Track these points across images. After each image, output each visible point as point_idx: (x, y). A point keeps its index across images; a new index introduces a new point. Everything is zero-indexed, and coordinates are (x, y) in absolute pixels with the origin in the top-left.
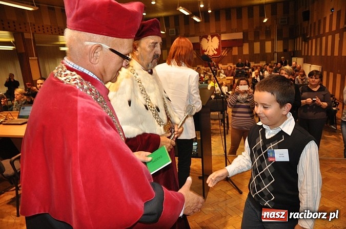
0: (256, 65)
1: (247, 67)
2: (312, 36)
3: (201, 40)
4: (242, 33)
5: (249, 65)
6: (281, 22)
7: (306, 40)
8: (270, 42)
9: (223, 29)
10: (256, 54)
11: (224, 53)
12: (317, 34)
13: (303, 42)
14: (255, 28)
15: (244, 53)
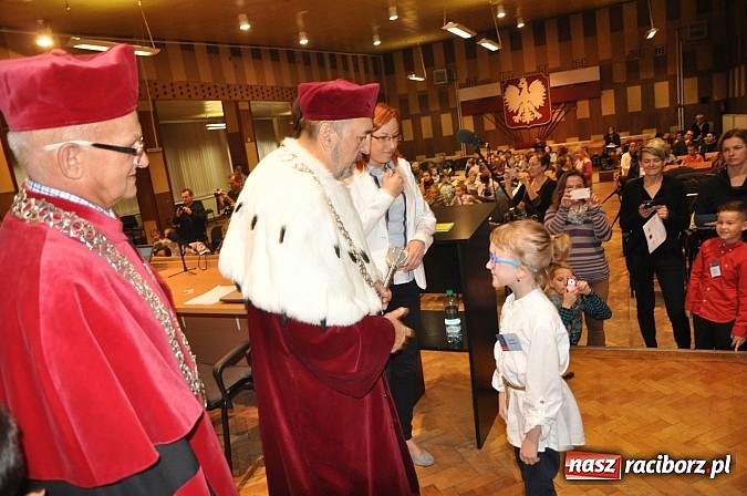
1: (611, 146)
3: (504, 89)
4: (598, 68)
6: (693, 34)
8: (666, 83)
9: (554, 62)
10: (632, 113)
11: (557, 115)
14: (627, 54)
15: (604, 114)
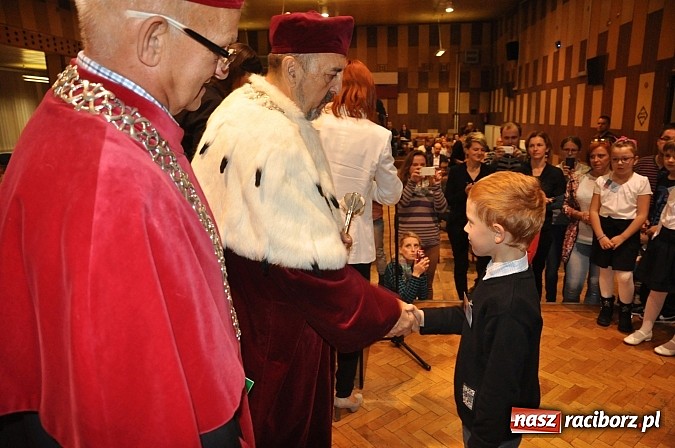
0: (421, 135)
1: (404, 139)
2: (523, 87)
4: (396, 74)
5: (408, 135)
6: (469, 59)
7: (511, 94)
8: (447, 94)
10: (420, 115)
12: (530, 85)
13: (507, 99)
14: (420, 65)
15: (399, 112)
